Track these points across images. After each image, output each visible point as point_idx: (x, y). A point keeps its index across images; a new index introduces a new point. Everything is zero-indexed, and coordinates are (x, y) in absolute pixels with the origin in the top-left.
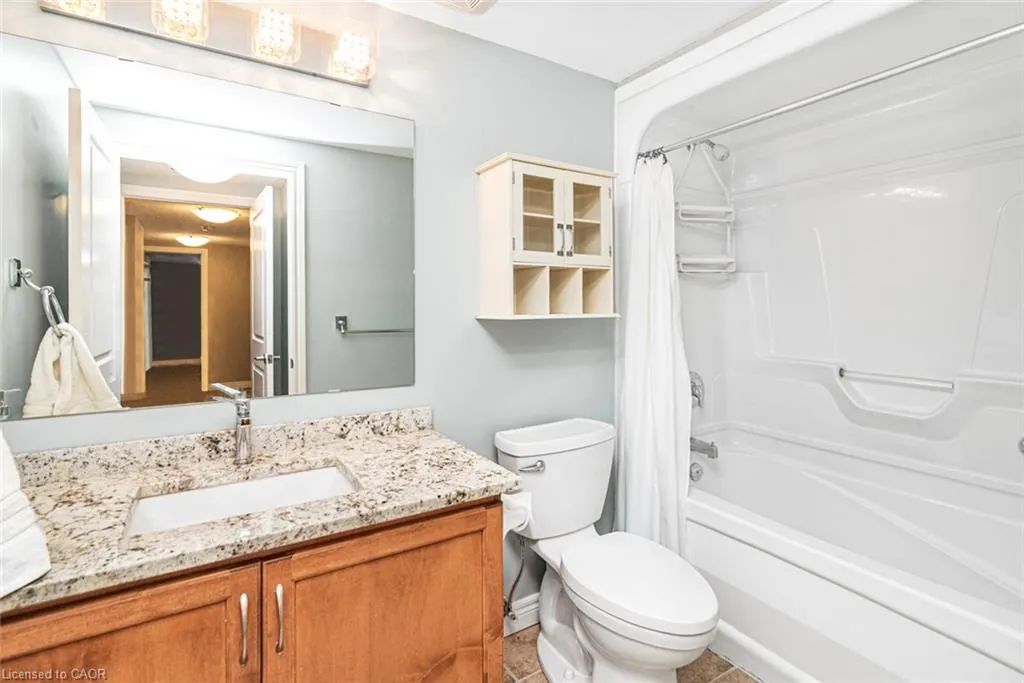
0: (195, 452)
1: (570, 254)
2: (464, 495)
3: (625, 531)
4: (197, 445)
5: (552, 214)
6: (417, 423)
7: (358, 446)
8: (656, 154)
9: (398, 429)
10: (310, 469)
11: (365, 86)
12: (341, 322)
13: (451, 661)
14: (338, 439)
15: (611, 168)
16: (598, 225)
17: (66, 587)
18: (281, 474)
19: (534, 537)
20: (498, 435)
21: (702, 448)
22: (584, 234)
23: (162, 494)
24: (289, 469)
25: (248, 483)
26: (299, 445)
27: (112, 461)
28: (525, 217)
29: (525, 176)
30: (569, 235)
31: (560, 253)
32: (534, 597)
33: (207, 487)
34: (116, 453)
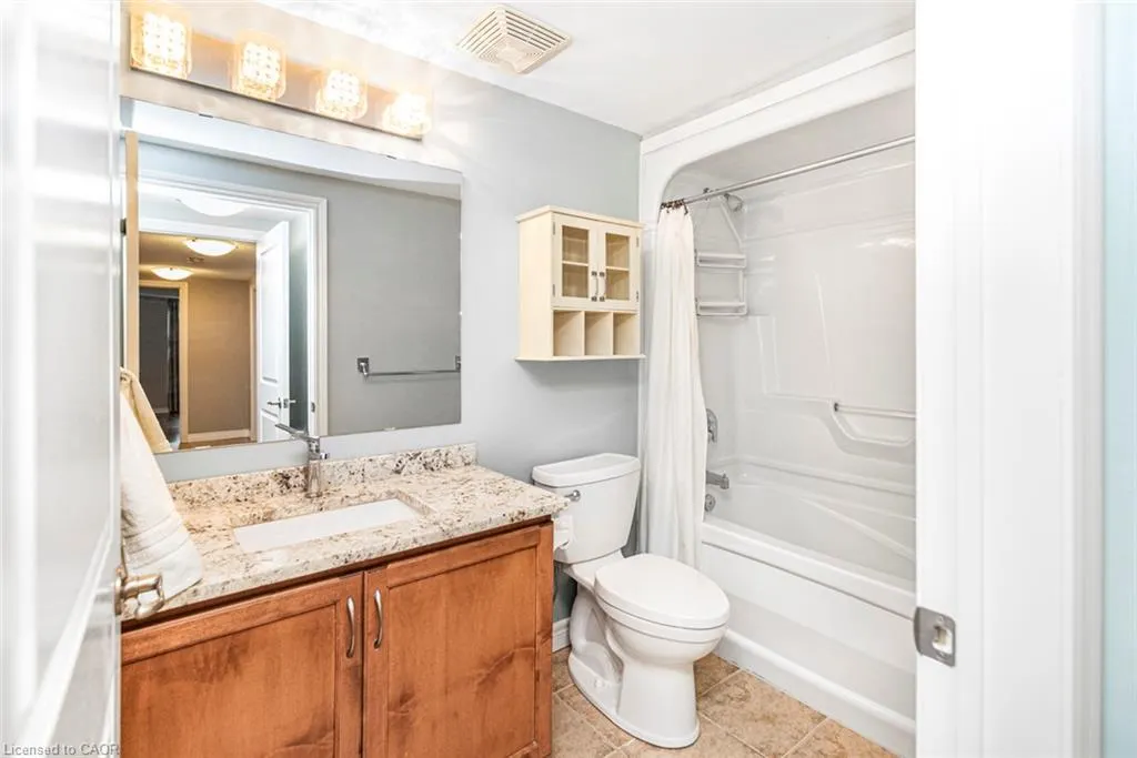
0: (268, 488)
1: (602, 299)
2: (524, 514)
3: (647, 552)
4: (270, 481)
5: (587, 262)
6: (463, 459)
7: (414, 479)
8: (678, 204)
9: (446, 465)
10: (375, 500)
11: (418, 140)
12: (363, 364)
13: (510, 659)
14: (394, 475)
15: (637, 220)
16: (627, 273)
17: (220, 589)
18: (350, 505)
19: (569, 562)
20: (535, 469)
21: (716, 480)
22: (615, 280)
23: (248, 524)
24: (356, 501)
25: (324, 513)
26: (360, 480)
27: (196, 497)
28: (564, 265)
29: (564, 227)
30: (602, 281)
31: (594, 299)
32: (564, 621)
33: (287, 518)
34: (200, 489)
